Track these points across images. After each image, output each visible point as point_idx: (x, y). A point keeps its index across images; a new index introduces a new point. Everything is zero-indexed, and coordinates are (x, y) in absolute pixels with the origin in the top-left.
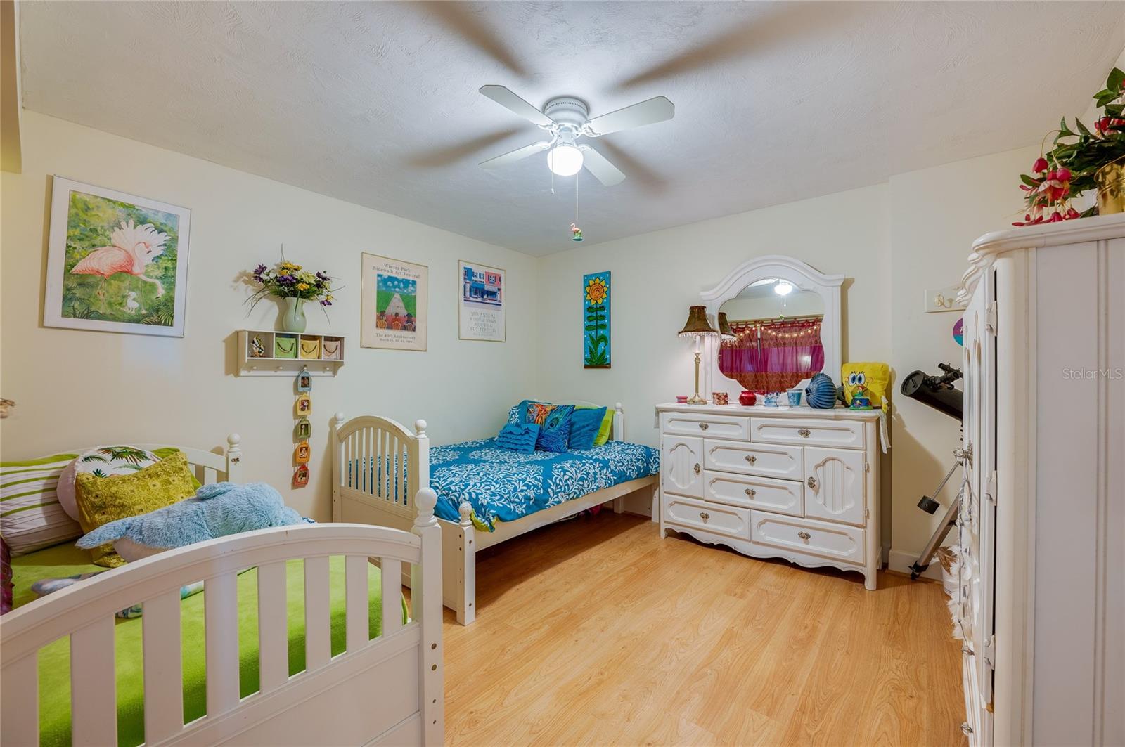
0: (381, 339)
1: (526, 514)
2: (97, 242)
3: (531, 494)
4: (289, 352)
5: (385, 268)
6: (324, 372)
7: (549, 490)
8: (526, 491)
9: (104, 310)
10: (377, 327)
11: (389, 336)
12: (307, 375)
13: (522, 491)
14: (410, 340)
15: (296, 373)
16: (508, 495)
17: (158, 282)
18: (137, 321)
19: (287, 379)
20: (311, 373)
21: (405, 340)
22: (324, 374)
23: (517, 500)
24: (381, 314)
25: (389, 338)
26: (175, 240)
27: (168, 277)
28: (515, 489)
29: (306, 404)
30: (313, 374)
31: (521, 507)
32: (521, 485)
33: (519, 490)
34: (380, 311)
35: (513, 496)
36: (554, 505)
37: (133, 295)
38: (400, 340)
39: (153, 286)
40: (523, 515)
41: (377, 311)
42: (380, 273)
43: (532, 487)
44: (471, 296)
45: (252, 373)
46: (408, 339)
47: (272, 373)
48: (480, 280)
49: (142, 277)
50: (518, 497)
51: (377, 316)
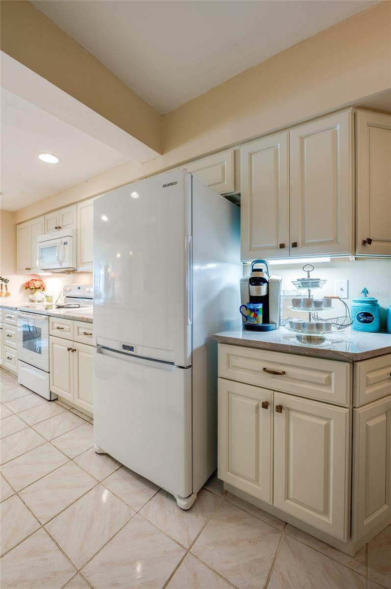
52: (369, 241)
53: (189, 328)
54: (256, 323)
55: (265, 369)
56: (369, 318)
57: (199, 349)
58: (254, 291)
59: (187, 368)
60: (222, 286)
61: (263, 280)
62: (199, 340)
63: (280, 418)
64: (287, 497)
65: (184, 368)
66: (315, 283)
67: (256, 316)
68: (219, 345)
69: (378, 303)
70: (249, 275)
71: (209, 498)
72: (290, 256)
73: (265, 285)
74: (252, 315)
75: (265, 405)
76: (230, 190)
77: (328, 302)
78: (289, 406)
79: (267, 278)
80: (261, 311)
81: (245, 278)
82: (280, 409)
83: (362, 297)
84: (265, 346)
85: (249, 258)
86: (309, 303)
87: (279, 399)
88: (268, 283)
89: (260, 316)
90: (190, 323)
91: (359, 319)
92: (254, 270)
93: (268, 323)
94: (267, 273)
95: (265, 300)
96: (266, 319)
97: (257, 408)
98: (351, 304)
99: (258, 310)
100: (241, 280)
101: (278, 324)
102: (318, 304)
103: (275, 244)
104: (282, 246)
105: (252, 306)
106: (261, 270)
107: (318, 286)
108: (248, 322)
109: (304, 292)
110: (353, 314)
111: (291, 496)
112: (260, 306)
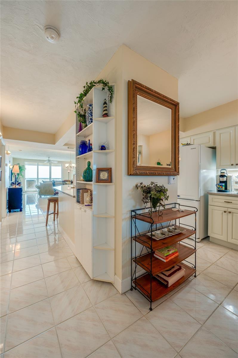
53: (200, 189)
54: (222, 189)
55: (225, 202)
57: (202, 196)
58: (222, 179)
59: (199, 201)
60: (209, 178)
61: (225, 176)
62: (202, 194)
63: (230, 215)
64: (232, 238)
65: (198, 201)
67: (222, 187)
68: (209, 195)
70: (219, 174)
71: (205, 242)
72: (235, 168)
73: (226, 177)
74: (221, 187)
75: (225, 212)
76: (212, 145)
78: (233, 212)
79: (226, 175)
80: (224, 186)
81: (217, 175)
82: (230, 212)
84: (225, 195)
85: (219, 169)
87: (230, 210)
88: (227, 177)
89: (224, 188)
90: (200, 188)
92: (221, 173)
93: (227, 190)
94: (226, 174)
95: (225, 182)
96: (226, 188)
97: (222, 213)
99: (223, 185)
100: (216, 176)
101: (230, 190)
103: (230, 164)
104: (232, 165)
105: (220, 184)
106: (224, 173)
108: (219, 189)
111: (233, 238)
112: (224, 184)
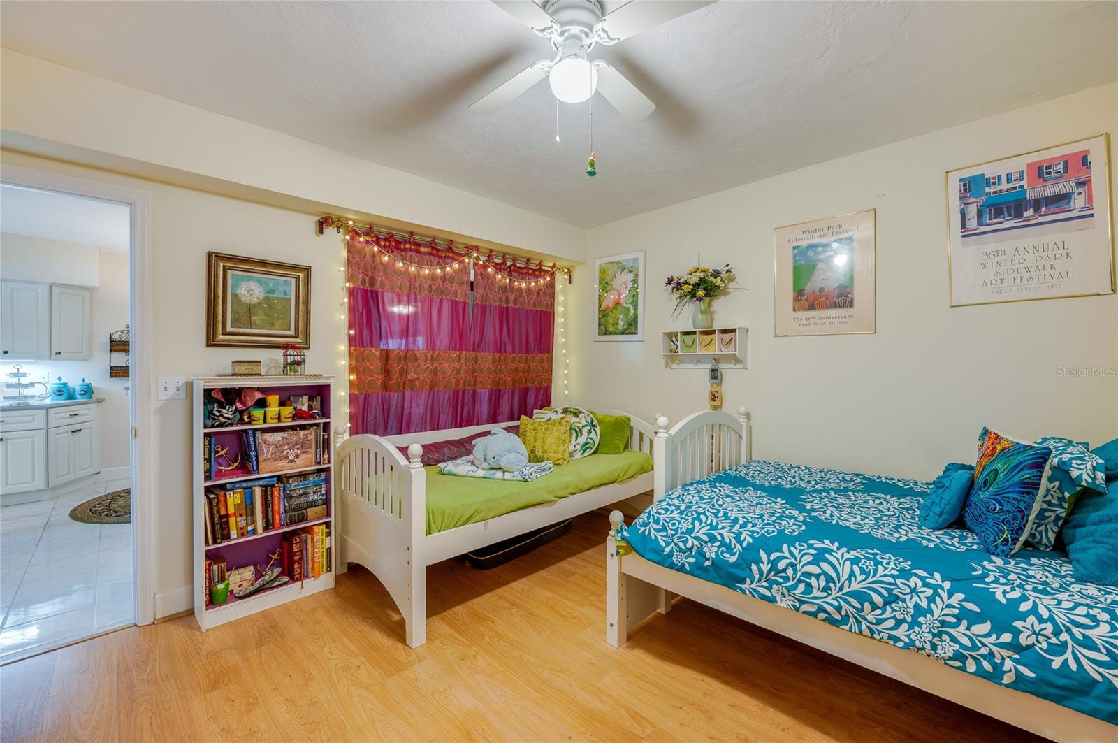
0: (799, 325)
1: (687, 572)
2: (608, 289)
3: (711, 551)
4: (691, 346)
5: (804, 236)
6: (735, 365)
7: (754, 567)
8: (706, 543)
9: (611, 329)
10: (794, 310)
11: (810, 319)
12: (716, 368)
13: (697, 538)
14: (845, 320)
15: (709, 366)
16: (674, 532)
17: (630, 306)
18: (623, 334)
19: (703, 371)
20: (721, 366)
21: (834, 321)
22: (736, 367)
23: (681, 545)
24: (799, 293)
25: (813, 321)
26: (637, 275)
27: (635, 303)
28: (690, 531)
29: (716, 395)
30: (722, 366)
31: (687, 558)
32: (703, 530)
33: (693, 535)
34: (797, 290)
35: (679, 538)
36: (753, 596)
37: (621, 317)
38: (827, 321)
39: (629, 309)
40: (681, 569)
41: (794, 291)
42: (796, 244)
43: (718, 544)
44: (980, 224)
45: (681, 366)
46: (841, 320)
47: (694, 366)
48: (1010, 186)
49: (624, 304)
50: (685, 542)
51: (794, 296)
52: (59, 353)
56: (61, 393)
66: (24, 375)
69: (69, 384)
77: (32, 385)
83: (58, 382)
86: (19, 385)
91: (55, 394)
98: (49, 386)
102: (26, 386)
107: (25, 376)
109: (15, 380)
110: (50, 391)
